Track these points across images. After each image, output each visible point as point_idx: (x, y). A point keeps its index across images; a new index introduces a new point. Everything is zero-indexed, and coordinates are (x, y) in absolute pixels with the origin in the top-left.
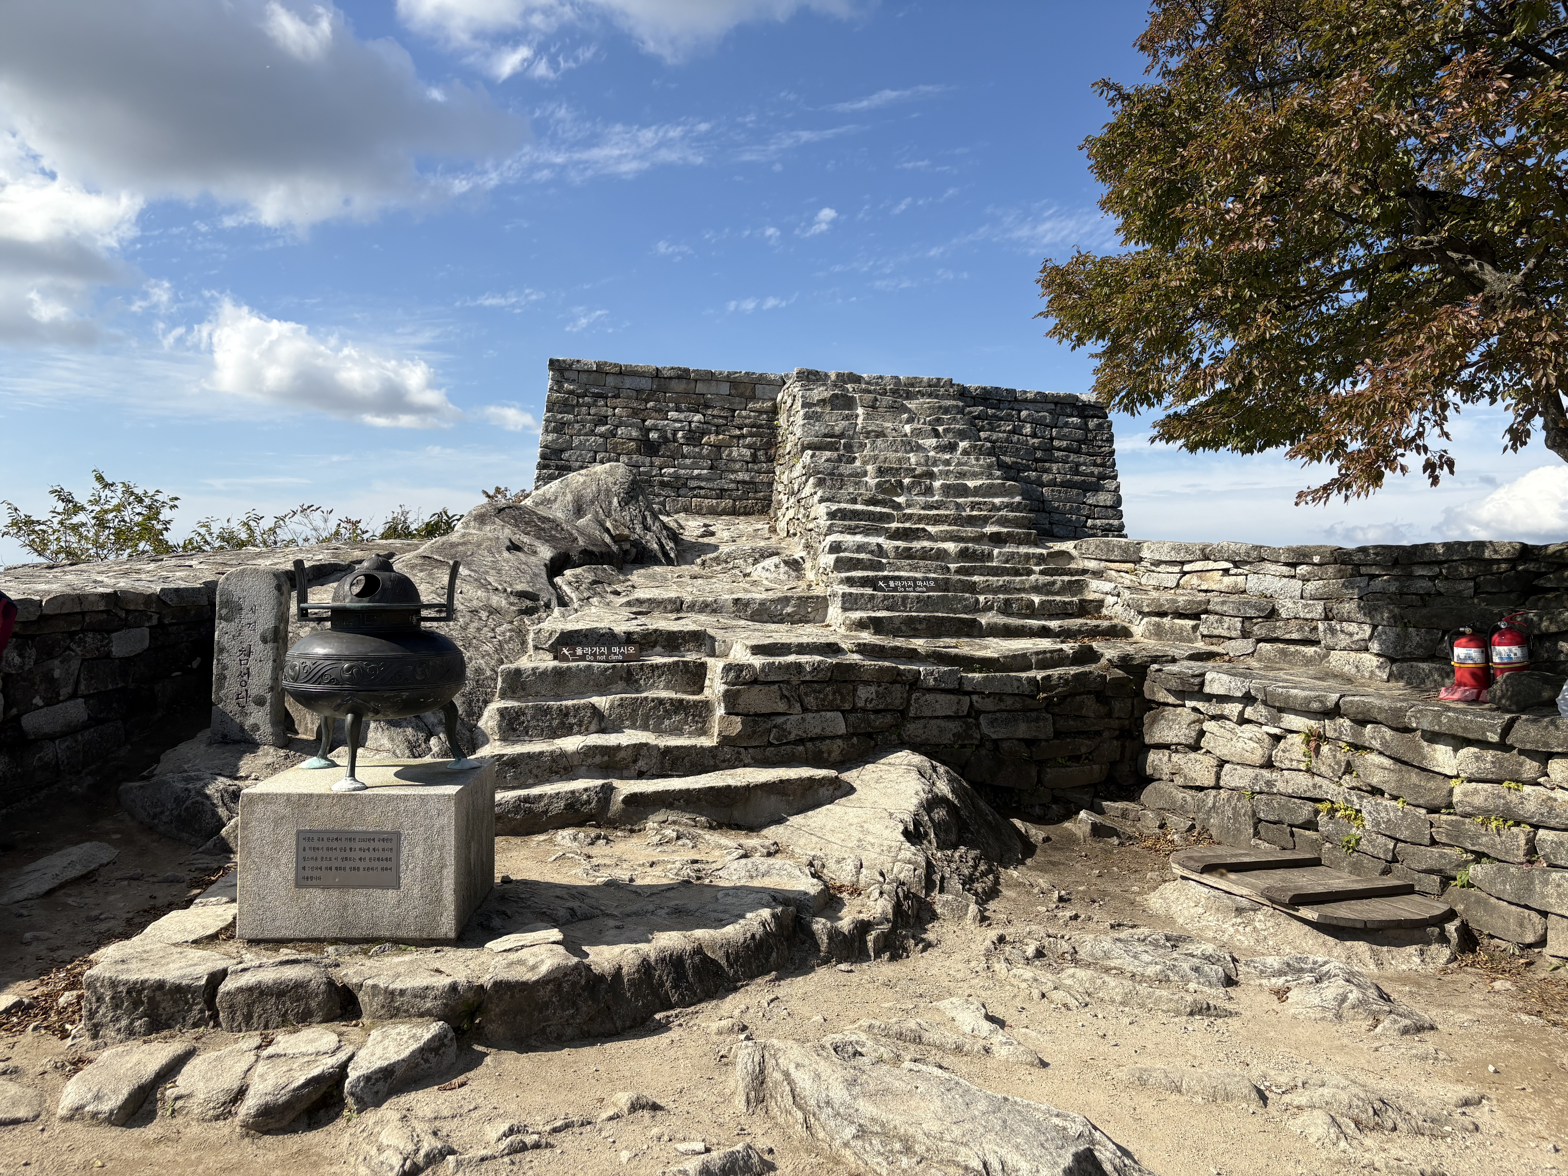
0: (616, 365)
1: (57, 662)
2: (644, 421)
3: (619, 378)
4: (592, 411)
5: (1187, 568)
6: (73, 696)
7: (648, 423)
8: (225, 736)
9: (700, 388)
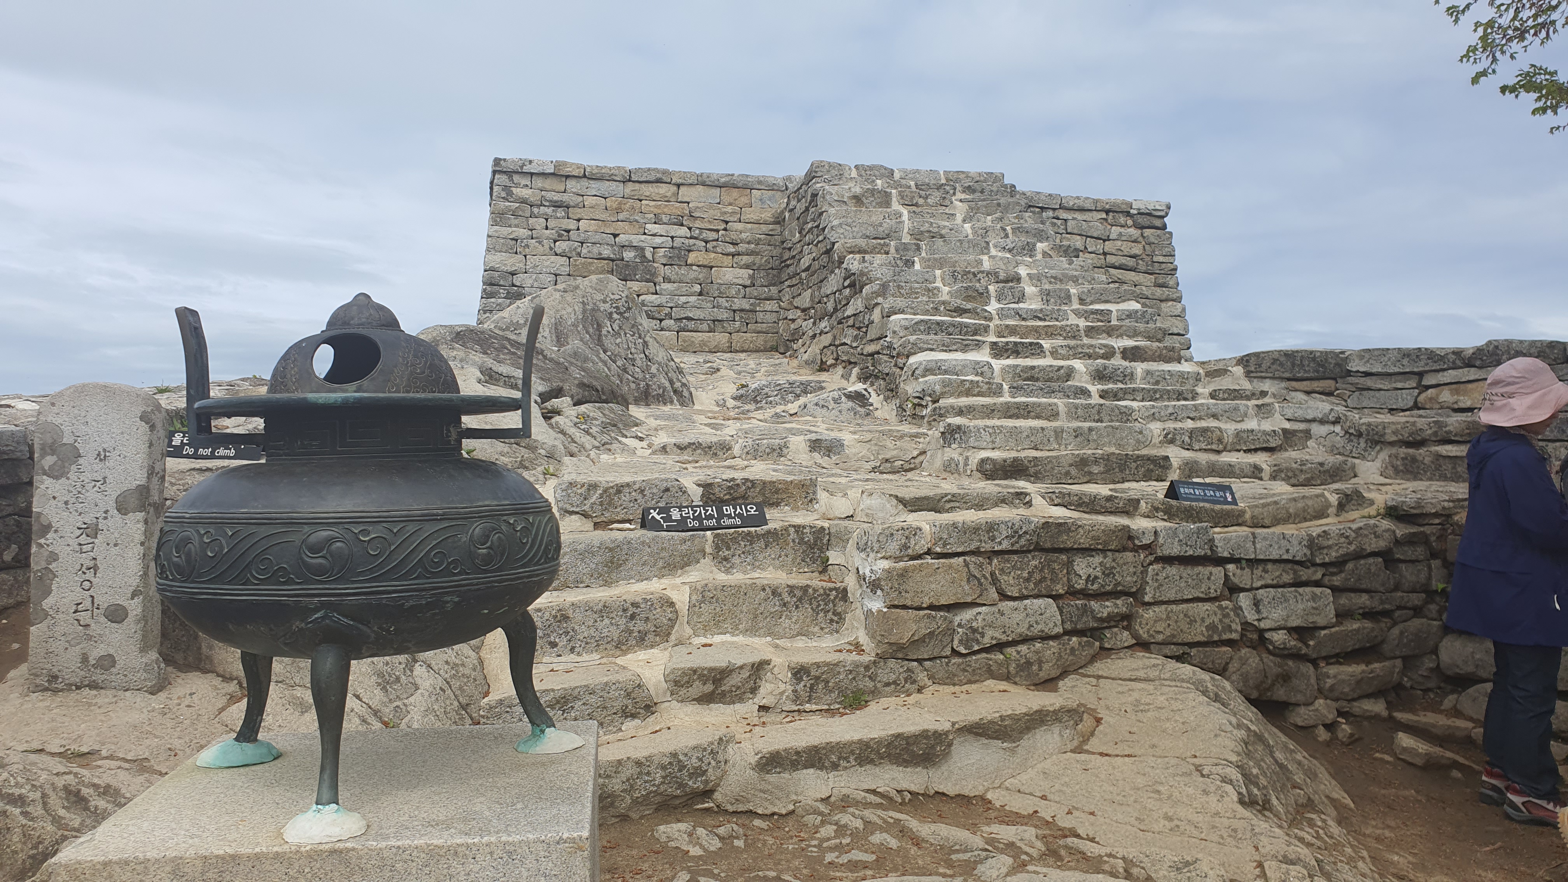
0: (578, 167)
2: (615, 236)
3: (585, 182)
4: (551, 223)
5: (1429, 380)
7: (622, 238)
8: (53, 678)
9: (684, 193)
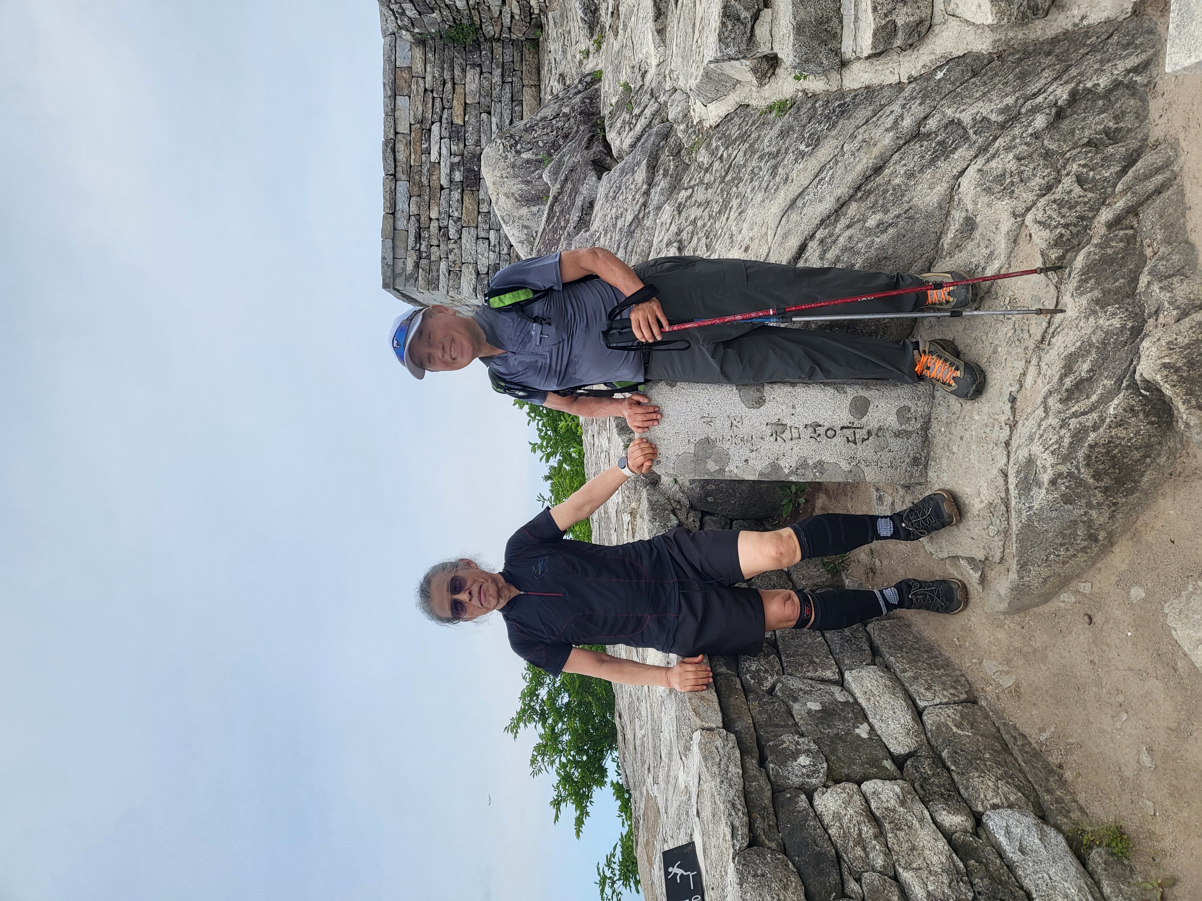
1: (796, 707)
2: (442, 188)
4: (435, 242)
6: (841, 683)
7: (444, 182)
8: (916, 461)
9: (403, 128)
